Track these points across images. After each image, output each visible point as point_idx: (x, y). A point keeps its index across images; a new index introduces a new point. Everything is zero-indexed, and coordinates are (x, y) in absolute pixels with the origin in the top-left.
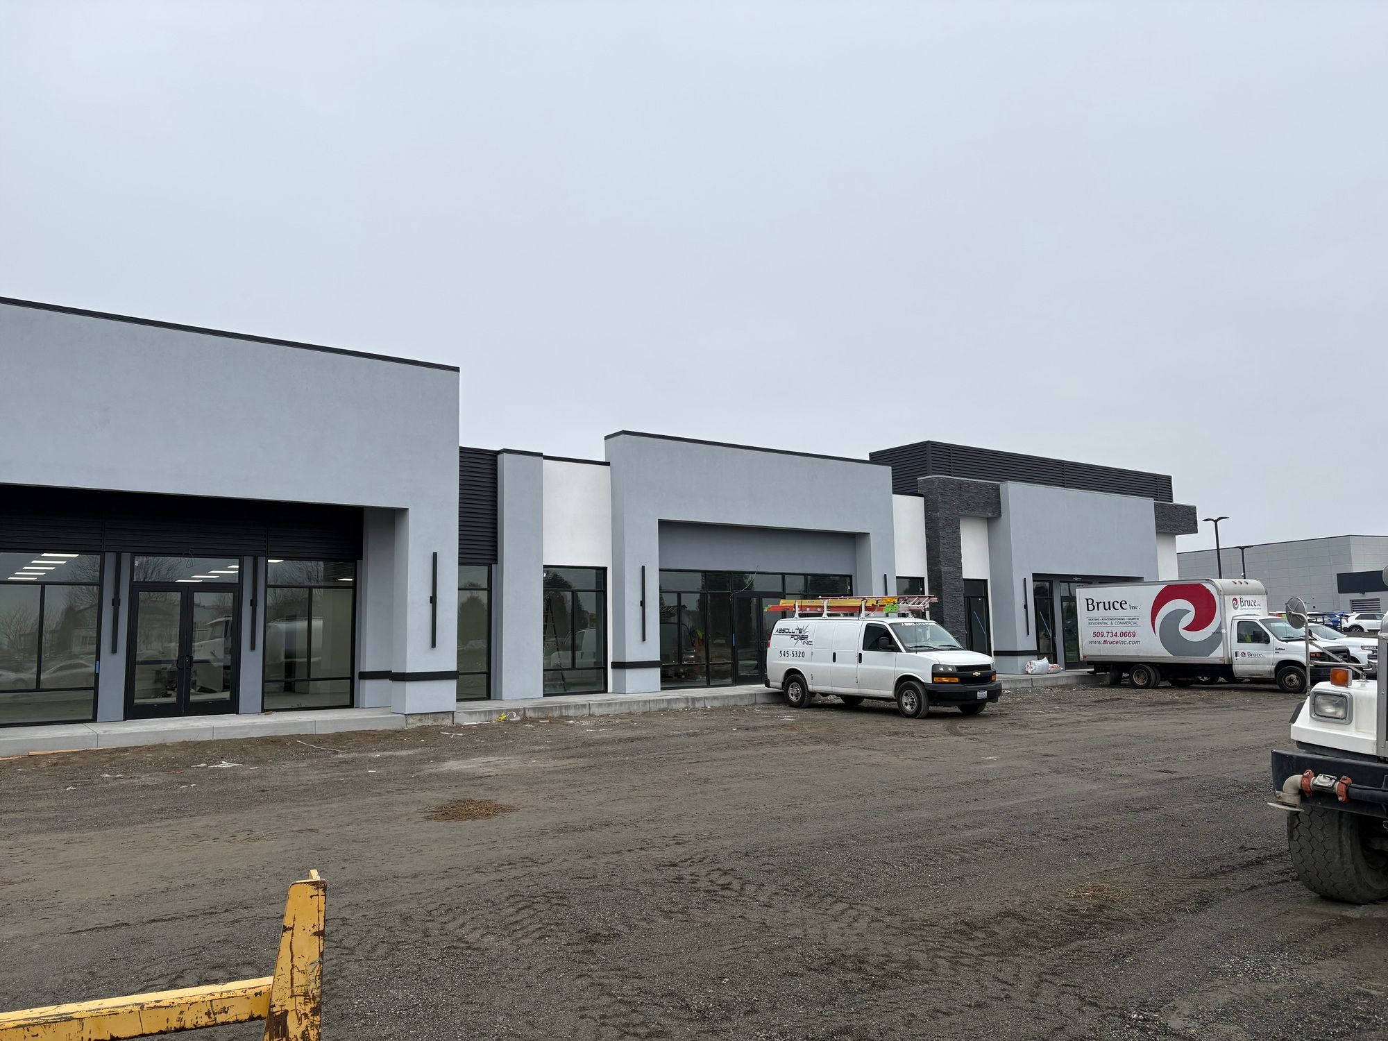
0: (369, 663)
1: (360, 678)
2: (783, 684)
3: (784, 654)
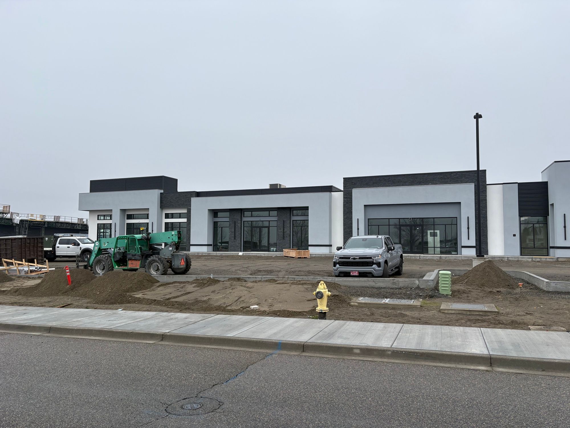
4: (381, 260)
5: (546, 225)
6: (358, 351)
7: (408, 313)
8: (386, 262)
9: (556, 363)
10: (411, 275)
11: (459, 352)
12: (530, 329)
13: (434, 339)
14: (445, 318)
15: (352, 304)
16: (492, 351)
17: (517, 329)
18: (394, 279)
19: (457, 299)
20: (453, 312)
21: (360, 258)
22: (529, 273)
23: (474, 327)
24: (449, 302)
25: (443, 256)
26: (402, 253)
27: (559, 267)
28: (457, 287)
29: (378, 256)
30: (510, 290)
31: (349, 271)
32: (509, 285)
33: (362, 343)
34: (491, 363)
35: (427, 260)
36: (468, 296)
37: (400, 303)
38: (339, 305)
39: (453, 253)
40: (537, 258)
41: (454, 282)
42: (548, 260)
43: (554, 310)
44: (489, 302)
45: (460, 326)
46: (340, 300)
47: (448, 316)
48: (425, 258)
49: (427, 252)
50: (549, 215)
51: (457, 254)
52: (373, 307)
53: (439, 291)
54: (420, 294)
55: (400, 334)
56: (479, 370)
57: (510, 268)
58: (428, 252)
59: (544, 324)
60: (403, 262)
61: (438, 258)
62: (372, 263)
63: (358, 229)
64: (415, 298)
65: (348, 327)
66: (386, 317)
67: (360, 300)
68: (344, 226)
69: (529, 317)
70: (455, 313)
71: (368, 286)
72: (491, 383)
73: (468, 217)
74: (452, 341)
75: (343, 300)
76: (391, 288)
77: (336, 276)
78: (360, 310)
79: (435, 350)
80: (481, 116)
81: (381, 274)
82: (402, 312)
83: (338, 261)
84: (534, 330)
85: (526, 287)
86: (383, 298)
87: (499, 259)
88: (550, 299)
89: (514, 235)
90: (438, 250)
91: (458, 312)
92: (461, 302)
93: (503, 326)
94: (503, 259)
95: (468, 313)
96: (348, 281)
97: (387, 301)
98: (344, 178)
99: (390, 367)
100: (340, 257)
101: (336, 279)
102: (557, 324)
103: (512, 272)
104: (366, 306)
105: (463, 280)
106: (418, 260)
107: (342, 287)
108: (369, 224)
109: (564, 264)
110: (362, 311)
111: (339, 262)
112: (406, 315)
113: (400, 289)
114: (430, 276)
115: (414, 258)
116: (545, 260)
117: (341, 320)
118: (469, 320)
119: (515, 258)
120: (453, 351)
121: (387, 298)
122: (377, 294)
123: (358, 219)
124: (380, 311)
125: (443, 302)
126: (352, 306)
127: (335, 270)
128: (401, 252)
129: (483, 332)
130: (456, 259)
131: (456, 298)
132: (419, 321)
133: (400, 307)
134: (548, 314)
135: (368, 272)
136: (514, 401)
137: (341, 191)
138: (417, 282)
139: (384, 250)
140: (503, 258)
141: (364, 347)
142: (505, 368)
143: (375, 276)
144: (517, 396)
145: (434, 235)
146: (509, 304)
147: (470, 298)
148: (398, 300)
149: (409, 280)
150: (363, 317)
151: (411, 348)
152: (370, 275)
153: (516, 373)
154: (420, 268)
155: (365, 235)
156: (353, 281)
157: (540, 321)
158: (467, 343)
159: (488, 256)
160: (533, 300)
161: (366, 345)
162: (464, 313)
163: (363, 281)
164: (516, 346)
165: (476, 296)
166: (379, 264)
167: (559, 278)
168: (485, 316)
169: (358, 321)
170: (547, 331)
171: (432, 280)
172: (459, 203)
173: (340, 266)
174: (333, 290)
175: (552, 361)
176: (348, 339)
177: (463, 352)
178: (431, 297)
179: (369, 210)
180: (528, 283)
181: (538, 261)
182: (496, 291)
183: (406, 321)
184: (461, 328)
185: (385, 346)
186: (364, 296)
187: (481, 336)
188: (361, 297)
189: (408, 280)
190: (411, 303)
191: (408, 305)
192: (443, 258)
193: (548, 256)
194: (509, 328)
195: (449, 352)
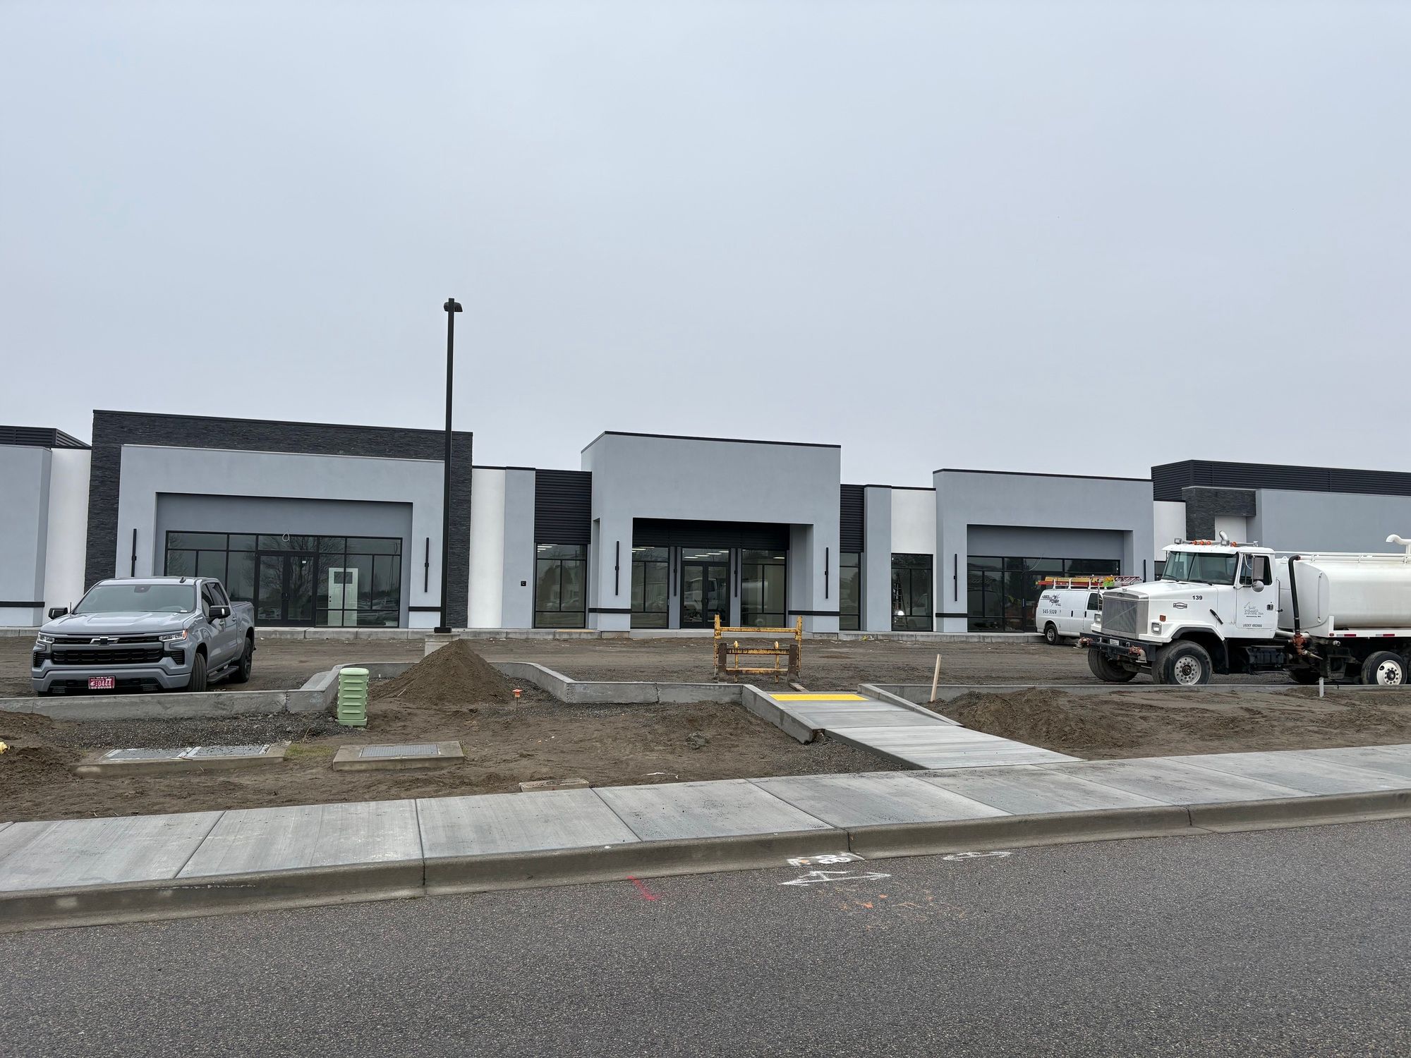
0: (794, 606)
1: (789, 614)
2: (1044, 630)
3: (1045, 612)
4: (188, 645)
5: (584, 562)
6: (71, 903)
7: (246, 780)
8: (202, 649)
9: (555, 857)
10: (274, 681)
11: (354, 864)
12: (520, 790)
13: (301, 839)
14: (342, 783)
15: (83, 770)
16: (431, 849)
17: (497, 792)
18: (220, 695)
19: (379, 734)
20: (363, 767)
21: (121, 640)
22: (539, 665)
23: (404, 799)
24: (357, 744)
25: (361, 632)
26: (251, 624)
27: (601, 651)
28: (381, 706)
29: (179, 635)
30: (497, 706)
31: (84, 678)
32: (496, 696)
33: (86, 879)
34: (424, 879)
35: (321, 642)
36: (405, 726)
37: (228, 757)
38: (38, 776)
39: (388, 624)
40: (563, 633)
41: (374, 694)
42: (584, 636)
43: (576, 743)
44: (450, 737)
45: (373, 799)
46: (44, 763)
47: (349, 778)
48: (317, 636)
49: (324, 622)
50: (590, 541)
51: (398, 627)
52: (147, 775)
53: (337, 718)
54: (288, 730)
55: (208, 837)
56: (395, 899)
57: (508, 655)
58: (326, 622)
59: (552, 775)
60: (255, 649)
61: (351, 637)
62: (161, 653)
63: (134, 558)
64: (273, 740)
65: (53, 837)
66: (180, 797)
67: (108, 758)
68: (88, 548)
69: (524, 762)
70: (369, 770)
71: (142, 717)
72: (416, 927)
73: (428, 539)
74: (342, 840)
75: (54, 761)
76: (209, 719)
77: (41, 694)
78: (103, 786)
79: (295, 867)
80: (459, 309)
81: (185, 679)
82: (231, 780)
83: (49, 651)
84: (530, 790)
85: (530, 698)
86: (183, 746)
87: (488, 636)
88: (571, 720)
89: (524, 584)
90: (355, 615)
91: (374, 766)
92: (389, 741)
93: (468, 788)
94: (498, 636)
95: (399, 767)
96: (76, 705)
97: (192, 753)
98: (95, 412)
99: (163, 932)
100: (56, 639)
101: (39, 703)
102: (575, 772)
103: (507, 666)
104: (126, 772)
105: (398, 689)
106: (300, 642)
107: (57, 726)
108: (169, 547)
109: (611, 644)
110: (109, 787)
111: (54, 651)
112: (240, 787)
113: (235, 718)
114: (319, 683)
115: (289, 636)
116: (577, 636)
117: (35, 819)
118: (398, 783)
119: (520, 633)
120: (340, 863)
121: (192, 745)
122: (167, 738)
123: (135, 530)
124: (166, 782)
125: (344, 744)
126: (82, 776)
127: (36, 676)
128: (250, 621)
129: (419, 808)
130: (394, 639)
131: (376, 733)
132: (272, 797)
133: (227, 768)
134: (562, 752)
135: (144, 679)
136: (457, 957)
137: (84, 447)
138: (282, 698)
139: (199, 616)
140: (498, 633)
141: (93, 889)
142: (455, 885)
143: (165, 687)
144: (465, 945)
145: (344, 579)
146: (490, 738)
147: (409, 730)
148: (224, 748)
149: (260, 693)
150: (108, 804)
151: (232, 873)
152: (151, 686)
153: (474, 893)
154: (301, 662)
155: (155, 574)
156: (95, 705)
157: (545, 770)
158: (379, 840)
159: (466, 630)
160: (538, 724)
161: (99, 881)
162: (388, 768)
163: (125, 704)
164: (483, 831)
165: (424, 725)
166: (179, 656)
167: (596, 674)
168: (435, 769)
169: (93, 816)
170: (553, 790)
171: (321, 692)
172: (409, 505)
173: (55, 662)
174: (22, 736)
175: (549, 854)
176: (47, 871)
177: (365, 861)
178: (315, 733)
179: (172, 507)
180: (536, 688)
181: (565, 640)
182: (467, 711)
183: (236, 801)
184: (373, 804)
185: (156, 878)
186: (124, 744)
187: (413, 818)
188: (116, 748)
189: (257, 695)
190: (260, 753)
191: (251, 760)
192: (361, 636)
193: (584, 628)
194: (480, 793)
195: (329, 867)
